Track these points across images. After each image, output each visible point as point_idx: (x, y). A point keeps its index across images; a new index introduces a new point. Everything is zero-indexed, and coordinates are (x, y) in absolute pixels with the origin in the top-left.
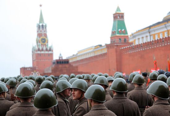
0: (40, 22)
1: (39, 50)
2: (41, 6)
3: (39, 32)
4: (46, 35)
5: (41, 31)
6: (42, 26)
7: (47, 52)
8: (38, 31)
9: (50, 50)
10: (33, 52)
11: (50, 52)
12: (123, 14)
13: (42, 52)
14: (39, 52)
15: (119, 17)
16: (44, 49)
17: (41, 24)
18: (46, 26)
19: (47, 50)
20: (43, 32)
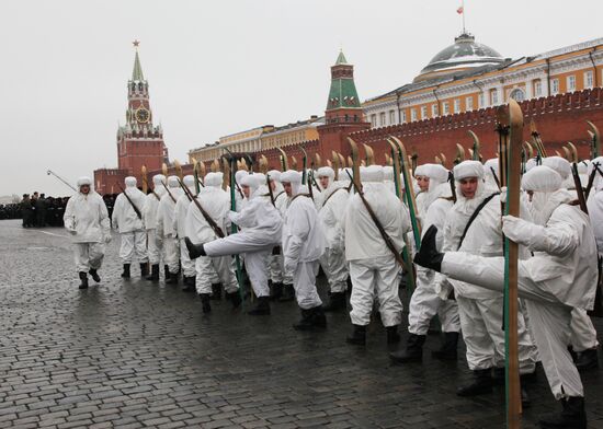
0: (135, 77)
1: (134, 134)
2: (136, 44)
3: (134, 98)
4: (146, 104)
5: (137, 96)
6: (140, 84)
7: (150, 139)
8: (130, 96)
9: (157, 134)
10: (119, 139)
11: (156, 139)
12: (351, 67)
13: (141, 139)
14: (135, 139)
15: (342, 73)
16: (145, 132)
17: (137, 82)
18: (147, 85)
19: (150, 135)
20: (141, 98)
